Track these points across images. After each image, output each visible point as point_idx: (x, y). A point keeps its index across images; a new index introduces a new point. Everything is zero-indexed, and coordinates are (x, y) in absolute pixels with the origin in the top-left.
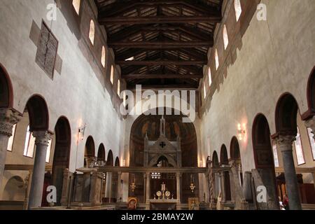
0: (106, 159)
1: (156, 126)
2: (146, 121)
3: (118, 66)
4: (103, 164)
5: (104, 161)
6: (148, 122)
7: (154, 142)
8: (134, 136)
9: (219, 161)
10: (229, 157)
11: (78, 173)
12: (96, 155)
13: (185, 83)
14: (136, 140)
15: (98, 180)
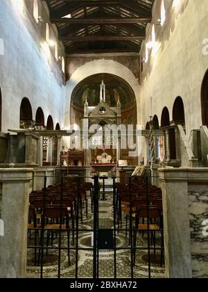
0: (46, 124)
1: (96, 93)
2: (85, 88)
3: (54, 25)
4: (43, 129)
5: (44, 127)
6: (88, 89)
7: (94, 107)
8: (74, 104)
9: (160, 125)
10: (171, 119)
11: (12, 133)
12: (34, 118)
13: (126, 47)
14: (76, 107)
15: (33, 140)
